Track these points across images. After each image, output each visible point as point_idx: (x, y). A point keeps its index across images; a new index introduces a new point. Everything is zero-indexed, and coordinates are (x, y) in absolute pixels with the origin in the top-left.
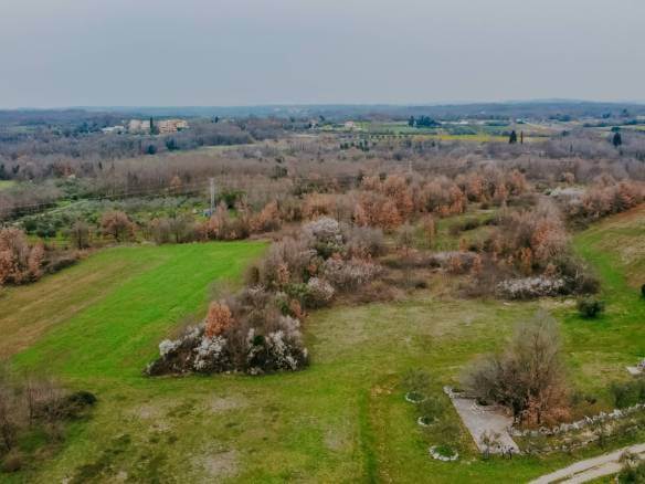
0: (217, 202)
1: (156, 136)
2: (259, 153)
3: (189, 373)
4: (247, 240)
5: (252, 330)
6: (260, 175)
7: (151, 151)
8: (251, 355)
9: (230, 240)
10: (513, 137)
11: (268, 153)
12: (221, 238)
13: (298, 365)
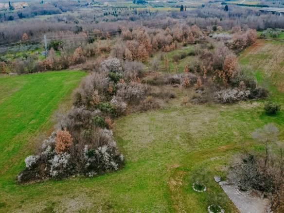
0: (49, 48)
1: (13, 11)
2: (65, 19)
3: (47, 179)
4: (68, 69)
5: (86, 146)
6: (68, 31)
7: (11, 19)
8: (88, 164)
9: (59, 70)
10: (182, 8)
11: (70, 18)
12: (53, 69)
13: (119, 167)
